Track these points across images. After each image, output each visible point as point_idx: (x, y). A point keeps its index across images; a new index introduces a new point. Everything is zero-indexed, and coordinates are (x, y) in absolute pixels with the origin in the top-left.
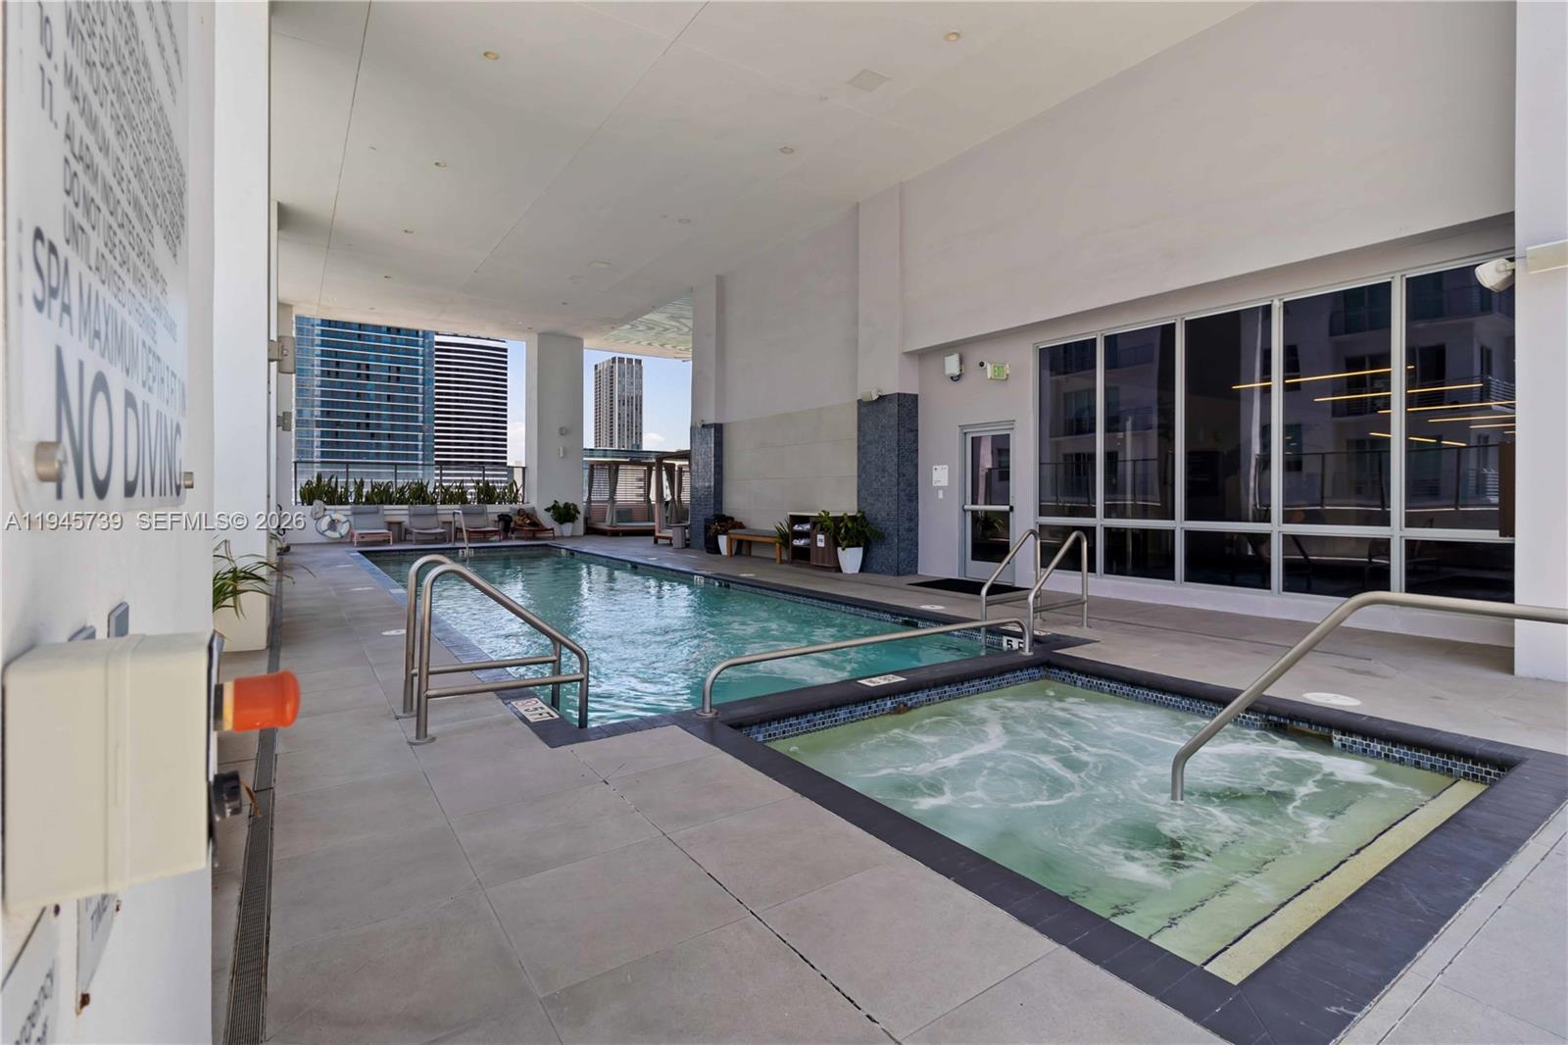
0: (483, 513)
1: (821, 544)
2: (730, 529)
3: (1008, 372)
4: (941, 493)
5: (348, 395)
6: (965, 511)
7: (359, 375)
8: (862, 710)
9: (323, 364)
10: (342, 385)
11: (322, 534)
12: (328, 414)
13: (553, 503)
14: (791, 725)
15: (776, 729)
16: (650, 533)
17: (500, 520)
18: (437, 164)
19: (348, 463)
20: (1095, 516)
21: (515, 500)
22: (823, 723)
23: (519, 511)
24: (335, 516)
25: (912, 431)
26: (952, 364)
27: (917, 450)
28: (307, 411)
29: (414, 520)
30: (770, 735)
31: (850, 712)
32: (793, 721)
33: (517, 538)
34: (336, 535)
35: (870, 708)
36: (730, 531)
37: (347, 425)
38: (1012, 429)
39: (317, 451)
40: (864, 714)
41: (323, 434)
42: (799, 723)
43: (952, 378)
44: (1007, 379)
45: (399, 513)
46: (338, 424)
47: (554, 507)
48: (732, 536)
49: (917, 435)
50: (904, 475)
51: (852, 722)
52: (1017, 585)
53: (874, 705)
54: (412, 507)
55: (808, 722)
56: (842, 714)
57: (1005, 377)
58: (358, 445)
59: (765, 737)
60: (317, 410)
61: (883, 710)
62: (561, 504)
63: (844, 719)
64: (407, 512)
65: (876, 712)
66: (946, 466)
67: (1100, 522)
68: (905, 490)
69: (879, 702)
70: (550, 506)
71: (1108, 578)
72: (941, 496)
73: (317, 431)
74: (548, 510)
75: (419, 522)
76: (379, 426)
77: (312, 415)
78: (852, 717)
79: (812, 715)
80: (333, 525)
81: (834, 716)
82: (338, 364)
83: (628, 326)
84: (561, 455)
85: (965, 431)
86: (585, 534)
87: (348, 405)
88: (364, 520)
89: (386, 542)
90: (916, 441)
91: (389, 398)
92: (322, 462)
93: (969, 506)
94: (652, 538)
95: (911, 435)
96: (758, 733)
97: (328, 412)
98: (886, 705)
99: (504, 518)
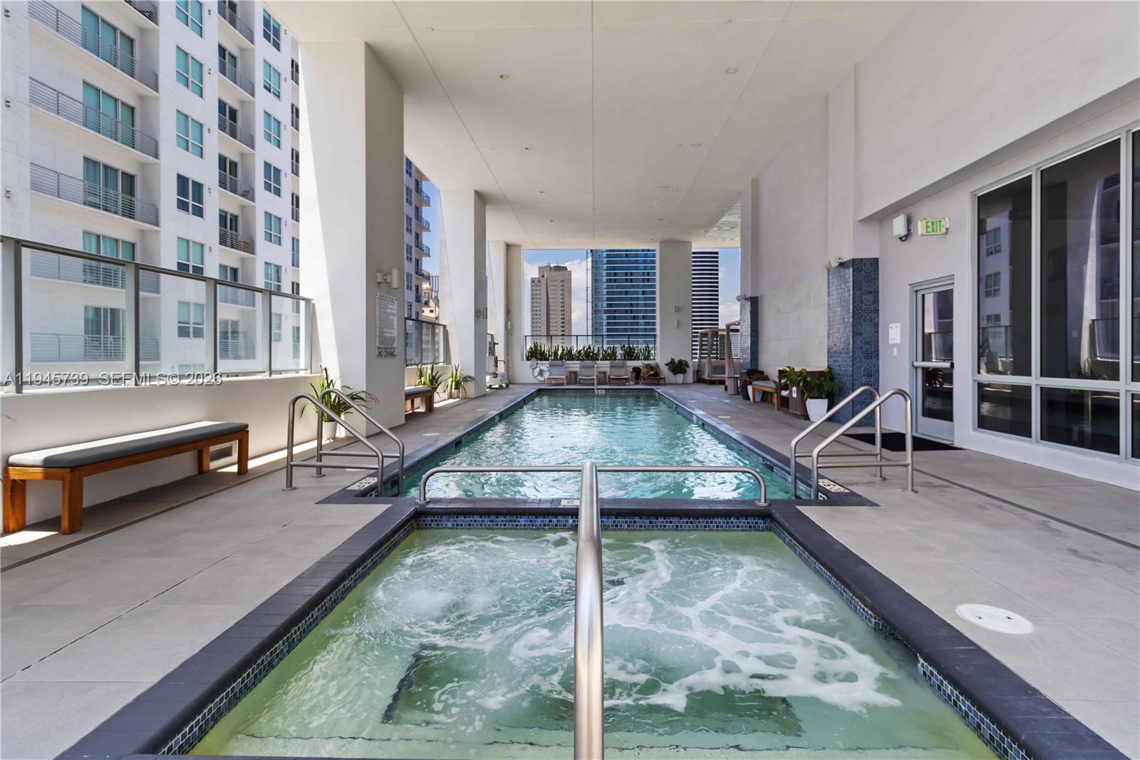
0: (624, 366)
1: (795, 395)
2: (756, 380)
3: (948, 226)
4: (895, 349)
5: (620, 293)
6: (916, 368)
7: (627, 279)
8: (542, 521)
9: (608, 275)
10: (618, 287)
11: (536, 377)
12: (610, 305)
13: (671, 360)
14: (475, 521)
15: (462, 521)
16: (722, 382)
17: (633, 371)
18: (526, 149)
19: (629, 335)
20: (1030, 375)
21: (647, 358)
22: (505, 525)
23: (647, 365)
24: (542, 368)
25: (871, 293)
26: (899, 225)
27: (878, 310)
28: (599, 304)
29: (582, 370)
30: (457, 525)
31: (531, 521)
32: (476, 518)
33: (643, 384)
34: (542, 379)
35: (550, 521)
36: (753, 382)
37: (620, 311)
38: (953, 283)
39: (605, 328)
40: (545, 525)
41: (608, 318)
42: (483, 521)
43: (901, 238)
44: (946, 233)
45: (575, 366)
46: (615, 311)
47: (671, 362)
48: (755, 387)
49: (877, 297)
50: (861, 334)
51: (532, 529)
52: (956, 445)
53: (554, 520)
54: (582, 362)
55: (491, 521)
56: (522, 521)
57: (944, 230)
58: (626, 324)
59: (453, 525)
60: (605, 303)
61: (565, 525)
62: (676, 360)
63: (525, 525)
64: (579, 365)
65: (556, 525)
66: (899, 325)
67: (1035, 381)
68: (861, 348)
69: (560, 518)
70: (669, 361)
71: (1045, 445)
72: (895, 353)
73: (605, 316)
74: (667, 365)
75: (586, 372)
76: (638, 311)
77: (602, 307)
78: (533, 525)
79: (494, 517)
80: (541, 373)
81: (515, 521)
82: (615, 274)
83: (715, 229)
84: (676, 325)
85: (915, 289)
86: (694, 382)
87: (621, 299)
88: (555, 370)
89: (562, 384)
90: (876, 301)
91: (644, 293)
92: (608, 335)
93: (921, 364)
94: (723, 386)
95: (870, 297)
96: (448, 521)
97: (610, 304)
98: (567, 521)
99: (637, 371)
